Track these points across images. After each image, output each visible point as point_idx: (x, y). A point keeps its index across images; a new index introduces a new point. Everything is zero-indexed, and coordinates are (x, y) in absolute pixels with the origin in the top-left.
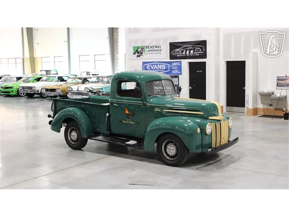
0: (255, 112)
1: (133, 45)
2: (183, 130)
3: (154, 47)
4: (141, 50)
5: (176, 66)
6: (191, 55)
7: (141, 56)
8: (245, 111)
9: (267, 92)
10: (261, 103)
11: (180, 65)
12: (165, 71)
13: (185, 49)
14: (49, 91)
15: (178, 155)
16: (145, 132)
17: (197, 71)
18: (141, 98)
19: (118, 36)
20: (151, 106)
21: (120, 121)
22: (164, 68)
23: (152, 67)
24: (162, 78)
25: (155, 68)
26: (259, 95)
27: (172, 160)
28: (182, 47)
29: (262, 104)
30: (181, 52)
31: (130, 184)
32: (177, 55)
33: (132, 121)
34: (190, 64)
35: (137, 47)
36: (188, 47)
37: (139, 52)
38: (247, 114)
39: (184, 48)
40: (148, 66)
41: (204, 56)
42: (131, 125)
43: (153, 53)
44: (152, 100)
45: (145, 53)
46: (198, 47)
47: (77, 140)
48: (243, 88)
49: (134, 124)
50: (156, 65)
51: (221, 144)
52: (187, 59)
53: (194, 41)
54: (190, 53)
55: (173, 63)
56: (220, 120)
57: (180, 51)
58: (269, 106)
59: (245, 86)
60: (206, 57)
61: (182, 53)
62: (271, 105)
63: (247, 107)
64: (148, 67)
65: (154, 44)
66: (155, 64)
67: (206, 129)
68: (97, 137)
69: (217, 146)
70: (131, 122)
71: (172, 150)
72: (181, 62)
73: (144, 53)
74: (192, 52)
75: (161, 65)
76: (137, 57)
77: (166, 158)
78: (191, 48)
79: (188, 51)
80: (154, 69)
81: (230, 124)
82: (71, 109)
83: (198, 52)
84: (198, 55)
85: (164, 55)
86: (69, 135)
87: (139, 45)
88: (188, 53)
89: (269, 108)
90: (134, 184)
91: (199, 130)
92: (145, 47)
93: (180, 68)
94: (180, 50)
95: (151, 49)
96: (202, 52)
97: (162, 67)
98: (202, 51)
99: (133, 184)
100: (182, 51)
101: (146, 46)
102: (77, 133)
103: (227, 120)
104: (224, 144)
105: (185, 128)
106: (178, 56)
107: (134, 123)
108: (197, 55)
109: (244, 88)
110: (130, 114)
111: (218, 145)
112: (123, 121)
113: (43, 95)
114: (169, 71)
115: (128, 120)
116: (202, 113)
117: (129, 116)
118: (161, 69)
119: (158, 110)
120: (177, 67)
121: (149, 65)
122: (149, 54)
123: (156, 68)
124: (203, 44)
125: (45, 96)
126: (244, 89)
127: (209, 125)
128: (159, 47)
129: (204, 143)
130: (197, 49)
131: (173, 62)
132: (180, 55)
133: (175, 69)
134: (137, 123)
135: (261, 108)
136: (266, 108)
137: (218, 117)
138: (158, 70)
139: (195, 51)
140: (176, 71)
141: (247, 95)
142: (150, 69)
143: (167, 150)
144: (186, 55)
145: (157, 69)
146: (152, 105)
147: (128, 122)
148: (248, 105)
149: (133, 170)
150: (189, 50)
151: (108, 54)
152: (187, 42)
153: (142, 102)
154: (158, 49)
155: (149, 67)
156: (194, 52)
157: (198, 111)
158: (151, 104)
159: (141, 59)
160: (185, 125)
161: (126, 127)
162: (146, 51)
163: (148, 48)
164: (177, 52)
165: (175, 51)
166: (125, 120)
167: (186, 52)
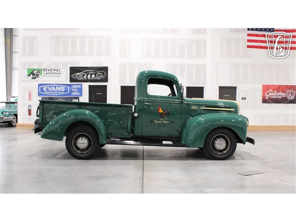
1: (27, 67)
3: (53, 70)
4: (37, 73)
5: (77, 88)
6: (93, 79)
7: (37, 78)
11: (80, 87)
12: (64, 93)
17: (97, 94)
21: (151, 122)
22: (63, 90)
23: (50, 88)
25: (53, 89)
28: (84, 72)
30: (81, 76)
32: (78, 78)
33: (166, 121)
34: (90, 86)
35: (32, 69)
36: (90, 72)
37: (35, 74)
39: (85, 72)
40: (45, 88)
41: (106, 80)
43: (51, 76)
45: (42, 75)
46: (99, 72)
49: (168, 123)
50: (54, 87)
52: (88, 82)
53: (96, 67)
54: (91, 77)
55: (73, 86)
57: (80, 74)
60: (108, 81)
61: (83, 77)
64: (44, 89)
65: (53, 67)
66: (53, 86)
70: (164, 122)
72: (81, 85)
73: (40, 76)
74: (93, 76)
75: (59, 87)
76: (32, 79)
78: (92, 73)
79: (89, 76)
80: (52, 90)
83: (99, 76)
84: (100, 79)
85: (64, 78)
87: (35, 67)
88: (90, 77)
92: (41, 69)
93: (80, 90)
94: (81, 74)
95: (49, 72)
96: (104, 77)
97: (61, 89)
98: (104, 75)
100: (84, 75)
101: (44, 69)
106: (79, 79)
107: (168, 122)
108: (98, 79)
110: (164, 113)
112: (155, 121)
114: (69, 92)
115: (161, 119)
117: (163, 116)
119: (195, 108)
120: (77, 89)
121: (47, 87)
122: (46, 77)
123: (55, 89)
124: (105, 70)
128: (58, 70)
130: (98, 74)
131: (73, 85)
132: (81, 78)
133: (75, 91)
138: (56, 91)
139: (97, 76)
140: (77, 93)
142: (46, 90)
144: (87, 78)
145: (55, 90)
146: (189, 103)
147: (161, 122)
150: (90, 74)
152: (88, 67)
154: (57, 72)
155: (47, 89)
156: (95, 76)
159: (37, 81)
161: (158, 127)
162: (43, 73)
163: (45, 71)
164: (77, 75)
165: (76, 75)
166: (157, 120)
167: (87, 76)
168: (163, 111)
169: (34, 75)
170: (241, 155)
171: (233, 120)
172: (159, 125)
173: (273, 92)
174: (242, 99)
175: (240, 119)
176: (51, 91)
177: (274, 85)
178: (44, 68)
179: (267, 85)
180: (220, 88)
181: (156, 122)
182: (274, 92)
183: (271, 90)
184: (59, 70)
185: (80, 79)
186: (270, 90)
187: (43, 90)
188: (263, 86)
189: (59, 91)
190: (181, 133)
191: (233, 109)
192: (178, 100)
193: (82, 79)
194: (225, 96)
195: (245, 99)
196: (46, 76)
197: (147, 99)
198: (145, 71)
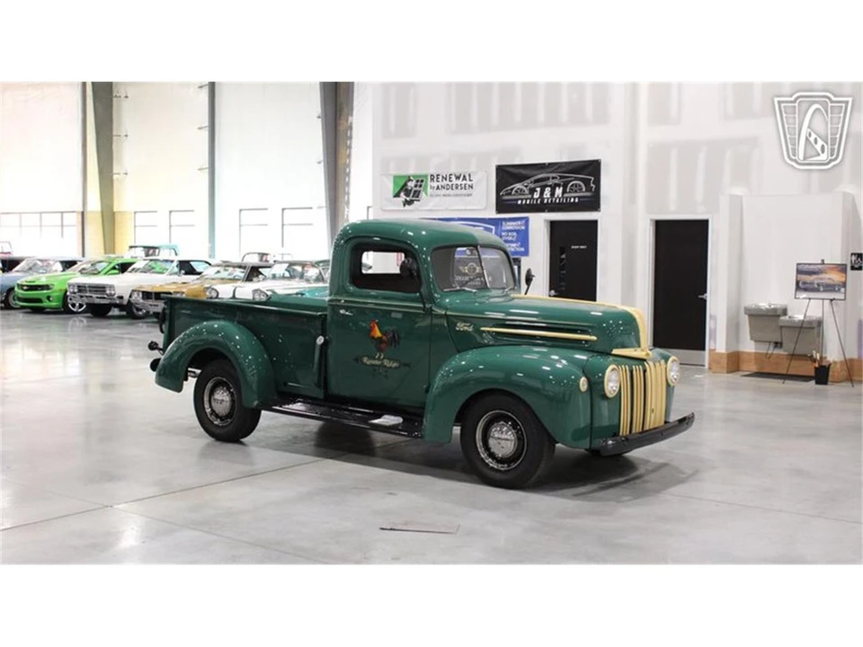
0: (734, 362)
2: (537, 384)
3: (453, 178)
4: (416, 186)
5: (515, 231)
6: (558, 201)
7: (415, 203)
8: (704, 361)
9: (768, 307)
10: (752, 339)
11: (523, 228)
13: (540, 184)
14: (151, 298)
15: (522, 454)
16: (427, 391)
17: (573, 247)
18: (418, 294)
19: (349, 156)
20: (446, 315)
21: (356, 360)
24: (480, 242)
26: (747, 317)
27: (505, 471)
28: (533, 179)
29: (753, 342)
30: (527, 192)
31: (382, 529)
32: (517, 200)
33: (389, 359)
34: (554, 225)
35: (404, 177)
36: (548, 179)
37: (411, 191)
38: (710, 368)
39: (536, 181)
41: (593, 203)
42: (386, 371)
43: (449, 195)
44: (447, 300)
45: (426, 194)
46: (576, 179)
47: (229, 415)
48: (700, 297)
49: (396, 368)
51: (647, 428)
53: (566, 163)
54: (553, 194)
55: (504, 223)
56: (645, 360)
57: (524, 188)
58: (772, 348)
59: (706, 292)
61: (530, 196)
62: (778, 344)
63: (710, 350)
65: (454, 170)
67: (603, 382)
68: (287, 406)
69: (634, 431)
70: (386, 362)
71: (504, 440)
72: (527, 220)
73: (423, 195)
74: (559, 191)
76: (404, 205)
77: (487, 465)
78: (556, 181)
79: (547, 192)
81: (672, 374)
82: (216, 326)
83: (576, 191)
84: (577, 200)
85: (482, 201)
86: (206, 399)
87: (412, 169)
88: (549, 196)
89: (772, 354)
90: (394, 530)
91: (583, 383)
92: (426, 176)
93: (523, 237)
94: (526, 186)
95: (445, 183)
96: (588, 194)
98: (589, 189)
99: (391, 529)
100: (532, 191)
101: (431, 176)
102: (232, 394)
103: (663, 362)
104: (655, 429)
105: (543, 377)
106: (519, 202)
107: (395, 365)
108: (572, 200)
109: (704, 297)
110: (384, 338)
111: (637, 428)
112: (365, 359)
113: (135, 311)
115: (378, 355)
116: (594, 338)
117: (382, 346)
119: (466, 328)
120: (515, 234)
122: (439, 198)
124: (590, 170)
125: (140, 313)
126: (702, 299)
127: (613, 370)
128: (467, 178)
129: (596, 424)
130: (572, 185)
131: (505, 220)
132: (526, 199)
133: (510, 239)
134: (405, 365)
135: (749, 354)
136: (765, 352)
137: (639, 349)
139: (568, 190)
140: (514, 245)
141: (711, 316)
143: (491, 442)
144: (543, 200)
146: (449, 313)
147: (380, 362)
148: (715, 342)
149: (391, 494)
150: (550, 186)
151: (320, 207)
152: (544, 164)
153: (421, 306)
154: (464, 182)
156: (564, 192)
157: (583, 332)
158: (447, 309)
159: (416, 210)
160: (544, 368)
161: (374, 374)
162: (429, 187)
163: (435, 180)
164: (516, 192)
165: (512, 189)
166: (370, 357)
167: (542, 193)
168: (381, 333)
169: (407, 193)
172: (375, 370)
178: (432, 173)
181: (368, 363)
184: (470, 175)
185: (524, 202)
193: (528, 202)
196: (438, 195)
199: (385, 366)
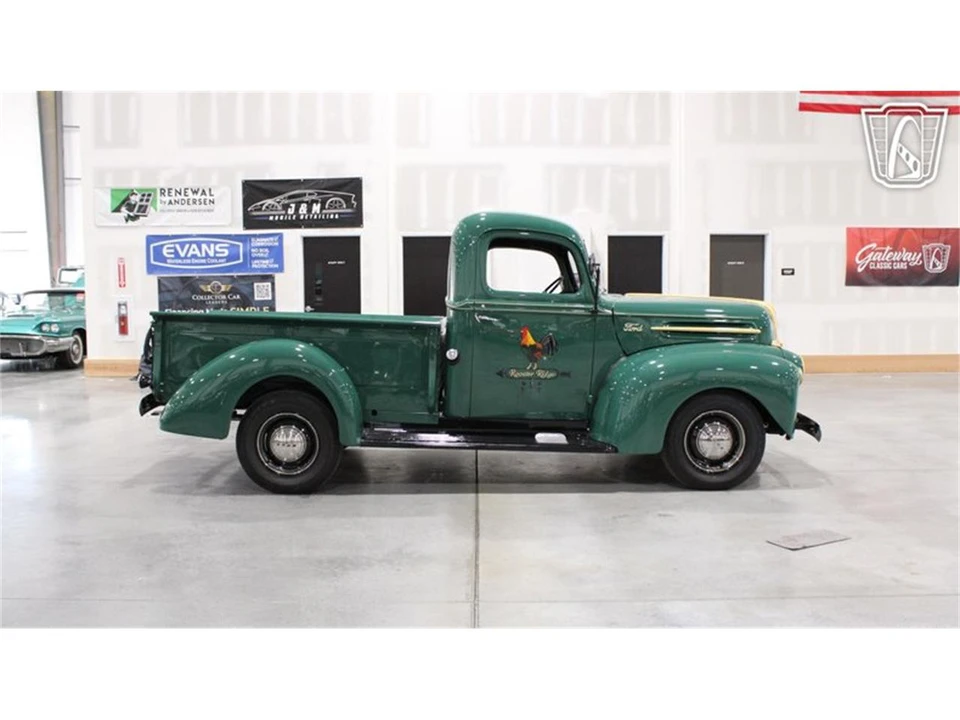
1: (111, 183)
3: (189, 192)
4: (141, 200)
5: (267, 247)
6: (315, 217)
7: (141, 218)
11: (277, 244)
12: (227, 261)
13: (294, 200)
17: (329, 262)
21: (500, 374)
22: (223, 253)
23: (182, 250)
25: (191, 252)
28: (287, 195)
30: (280, 208)
32: (268, 216)
33: (545, 369)
34: (307, 240)
35: (126, 190)
36: (305, 195)
37: (135, 206)
39: (290, 197)
40: (168, 248)
41: (356, 220)
42: (538, 384)
43: (185, 211)
45: (156, 209)
46: (335, 196)
47: (306, 457)
49: (551, 378)
50: (194, 246)
52: (300, 227)
53: (324, 180)
54: (309, 210)
55: (253, 240)
57: (276, 204)
60: (362, 224)
61: (284, 212)
64: (165, 252)
65: (190, 183)
66: (191, 243)
70: (540, 373)
72: (281, 236)
73: (151, 210)
74: (316, 208)
75: (212, 246)
76: (127, 221)
78: (314, 197)
79: (303, 209)
80: (189, 255)
83: (336, 208)
84: (337, 216)
85: (227, 215)
87: (136, 183)
88: (305, 212)
92: (155, 190)
93: (277, 253)
94: (279, 202)
95: (179, 197)
96: (349, 211)
97: (218, 250)
98: (349, 205)
100: (286, 207)
101: (161, 189)
106: (271, 218)
107: (552, 375)
108: (332, 216)
110: (539, 346)
112: (513, 373)
114: (241, 261)
115: (530, 365)
116: (759, 331)
117: (536, 355)
118: (215, 257)
119: (635, 329)
120: (267, 250)
121: (172, 246)
122: (171, 214)
123: (197, 252)
124: (351, 188)
128: (207, 192)
130: (331, 202)
131: (255, 236)
132: (279, 216)
133: (262, 255)
134: (565, 374)
138: (203, 258)
139: (327, 206)
140: (267, 262)
142: (172, 256)
144: (298, 216)
145: (199, 255)
146: (616, 313)
147: (532, 374)
150: (307, 202)
152: (299, 180)
154: (203, 197)
155: (172, 251)
156: (323, 208)
158: (611, 309)
159: (143, 225)
161: (522, 389)
162: (158, 202)
163: (166, 193)
164: (267, 207)
165: (262, 205)
166: (518, 370)
167: (297, 209)
168: (535, 340)
169: (131, 207)
170: (779, 470)
171: (753, 367)
172: (524, 384)
173: (880, 251)
174: (783, 274)
175: (775, 364)
176: (186, 257)
177: (884, 229)
178: (162, 186)
179: (860, 229)
180: (714, 238)
181: (516, 376)
182: (883, 251)
183: (874, 245)
184: (210, 190)
185: (277, 218)
186: (870, 243)
187: (162, 254)
188: (850, 231)
189: (211, 258)
190: (591, 407)
191: (754, 327)
192: (582, 306)
193: (282, 218)
194: (729, 263)
195: (793, 273)
196: (169, 211)
197: (486, 305)
198: (477, 216)
199: (539, 378)
